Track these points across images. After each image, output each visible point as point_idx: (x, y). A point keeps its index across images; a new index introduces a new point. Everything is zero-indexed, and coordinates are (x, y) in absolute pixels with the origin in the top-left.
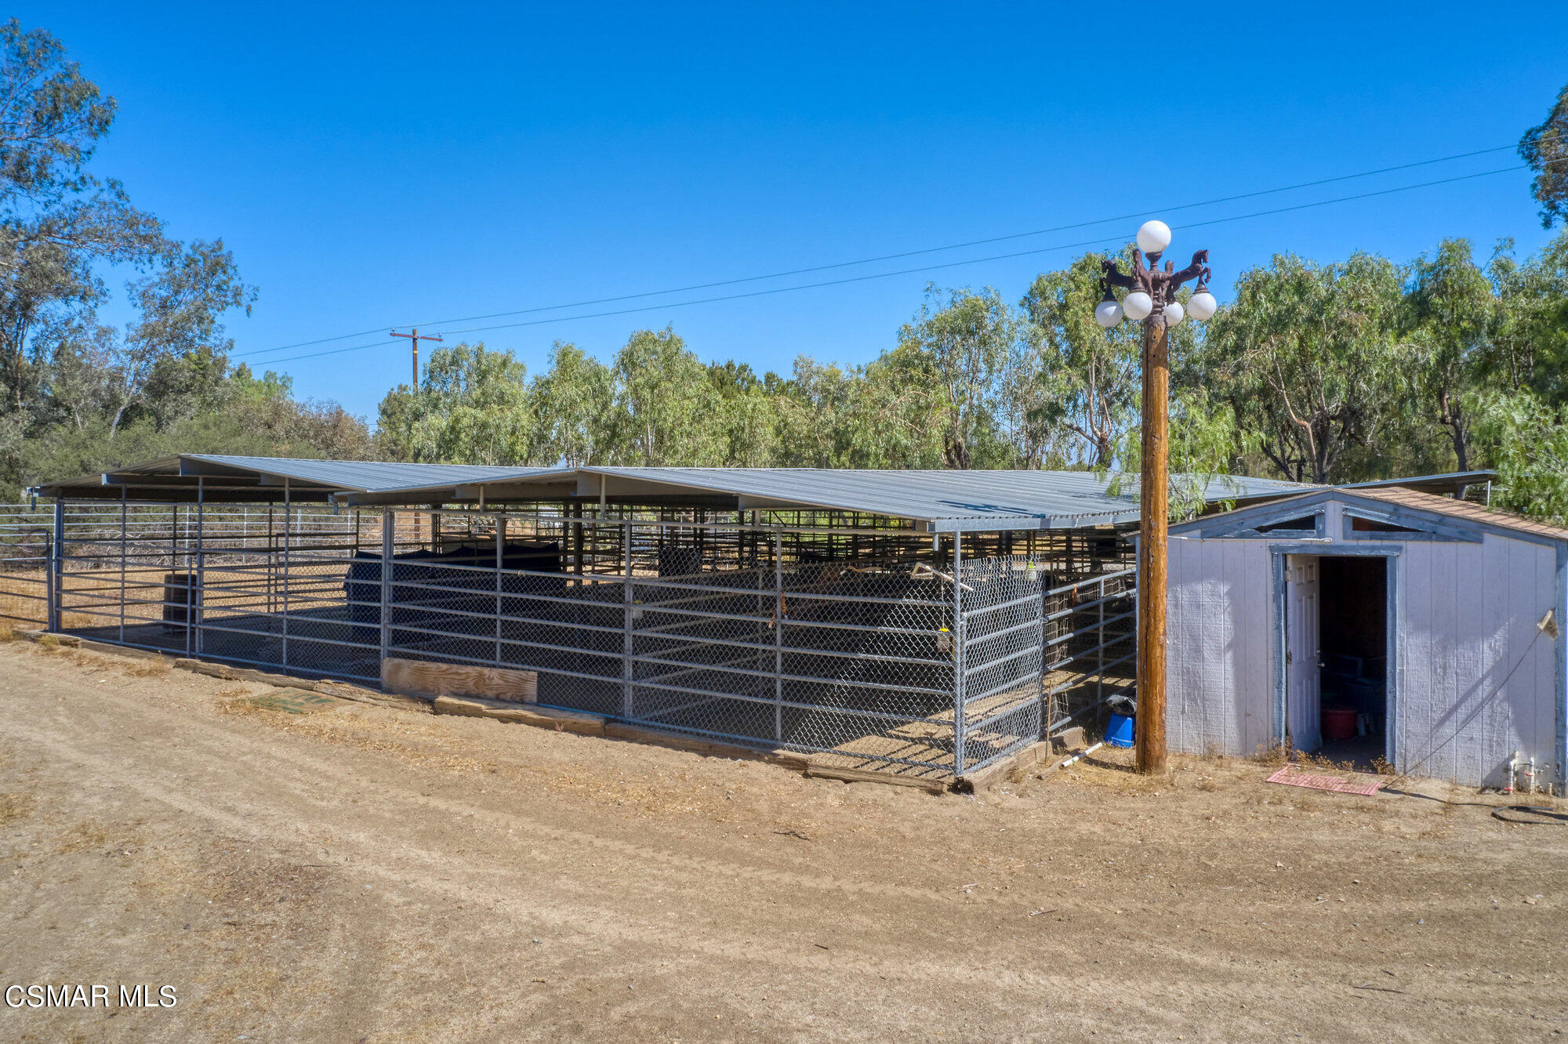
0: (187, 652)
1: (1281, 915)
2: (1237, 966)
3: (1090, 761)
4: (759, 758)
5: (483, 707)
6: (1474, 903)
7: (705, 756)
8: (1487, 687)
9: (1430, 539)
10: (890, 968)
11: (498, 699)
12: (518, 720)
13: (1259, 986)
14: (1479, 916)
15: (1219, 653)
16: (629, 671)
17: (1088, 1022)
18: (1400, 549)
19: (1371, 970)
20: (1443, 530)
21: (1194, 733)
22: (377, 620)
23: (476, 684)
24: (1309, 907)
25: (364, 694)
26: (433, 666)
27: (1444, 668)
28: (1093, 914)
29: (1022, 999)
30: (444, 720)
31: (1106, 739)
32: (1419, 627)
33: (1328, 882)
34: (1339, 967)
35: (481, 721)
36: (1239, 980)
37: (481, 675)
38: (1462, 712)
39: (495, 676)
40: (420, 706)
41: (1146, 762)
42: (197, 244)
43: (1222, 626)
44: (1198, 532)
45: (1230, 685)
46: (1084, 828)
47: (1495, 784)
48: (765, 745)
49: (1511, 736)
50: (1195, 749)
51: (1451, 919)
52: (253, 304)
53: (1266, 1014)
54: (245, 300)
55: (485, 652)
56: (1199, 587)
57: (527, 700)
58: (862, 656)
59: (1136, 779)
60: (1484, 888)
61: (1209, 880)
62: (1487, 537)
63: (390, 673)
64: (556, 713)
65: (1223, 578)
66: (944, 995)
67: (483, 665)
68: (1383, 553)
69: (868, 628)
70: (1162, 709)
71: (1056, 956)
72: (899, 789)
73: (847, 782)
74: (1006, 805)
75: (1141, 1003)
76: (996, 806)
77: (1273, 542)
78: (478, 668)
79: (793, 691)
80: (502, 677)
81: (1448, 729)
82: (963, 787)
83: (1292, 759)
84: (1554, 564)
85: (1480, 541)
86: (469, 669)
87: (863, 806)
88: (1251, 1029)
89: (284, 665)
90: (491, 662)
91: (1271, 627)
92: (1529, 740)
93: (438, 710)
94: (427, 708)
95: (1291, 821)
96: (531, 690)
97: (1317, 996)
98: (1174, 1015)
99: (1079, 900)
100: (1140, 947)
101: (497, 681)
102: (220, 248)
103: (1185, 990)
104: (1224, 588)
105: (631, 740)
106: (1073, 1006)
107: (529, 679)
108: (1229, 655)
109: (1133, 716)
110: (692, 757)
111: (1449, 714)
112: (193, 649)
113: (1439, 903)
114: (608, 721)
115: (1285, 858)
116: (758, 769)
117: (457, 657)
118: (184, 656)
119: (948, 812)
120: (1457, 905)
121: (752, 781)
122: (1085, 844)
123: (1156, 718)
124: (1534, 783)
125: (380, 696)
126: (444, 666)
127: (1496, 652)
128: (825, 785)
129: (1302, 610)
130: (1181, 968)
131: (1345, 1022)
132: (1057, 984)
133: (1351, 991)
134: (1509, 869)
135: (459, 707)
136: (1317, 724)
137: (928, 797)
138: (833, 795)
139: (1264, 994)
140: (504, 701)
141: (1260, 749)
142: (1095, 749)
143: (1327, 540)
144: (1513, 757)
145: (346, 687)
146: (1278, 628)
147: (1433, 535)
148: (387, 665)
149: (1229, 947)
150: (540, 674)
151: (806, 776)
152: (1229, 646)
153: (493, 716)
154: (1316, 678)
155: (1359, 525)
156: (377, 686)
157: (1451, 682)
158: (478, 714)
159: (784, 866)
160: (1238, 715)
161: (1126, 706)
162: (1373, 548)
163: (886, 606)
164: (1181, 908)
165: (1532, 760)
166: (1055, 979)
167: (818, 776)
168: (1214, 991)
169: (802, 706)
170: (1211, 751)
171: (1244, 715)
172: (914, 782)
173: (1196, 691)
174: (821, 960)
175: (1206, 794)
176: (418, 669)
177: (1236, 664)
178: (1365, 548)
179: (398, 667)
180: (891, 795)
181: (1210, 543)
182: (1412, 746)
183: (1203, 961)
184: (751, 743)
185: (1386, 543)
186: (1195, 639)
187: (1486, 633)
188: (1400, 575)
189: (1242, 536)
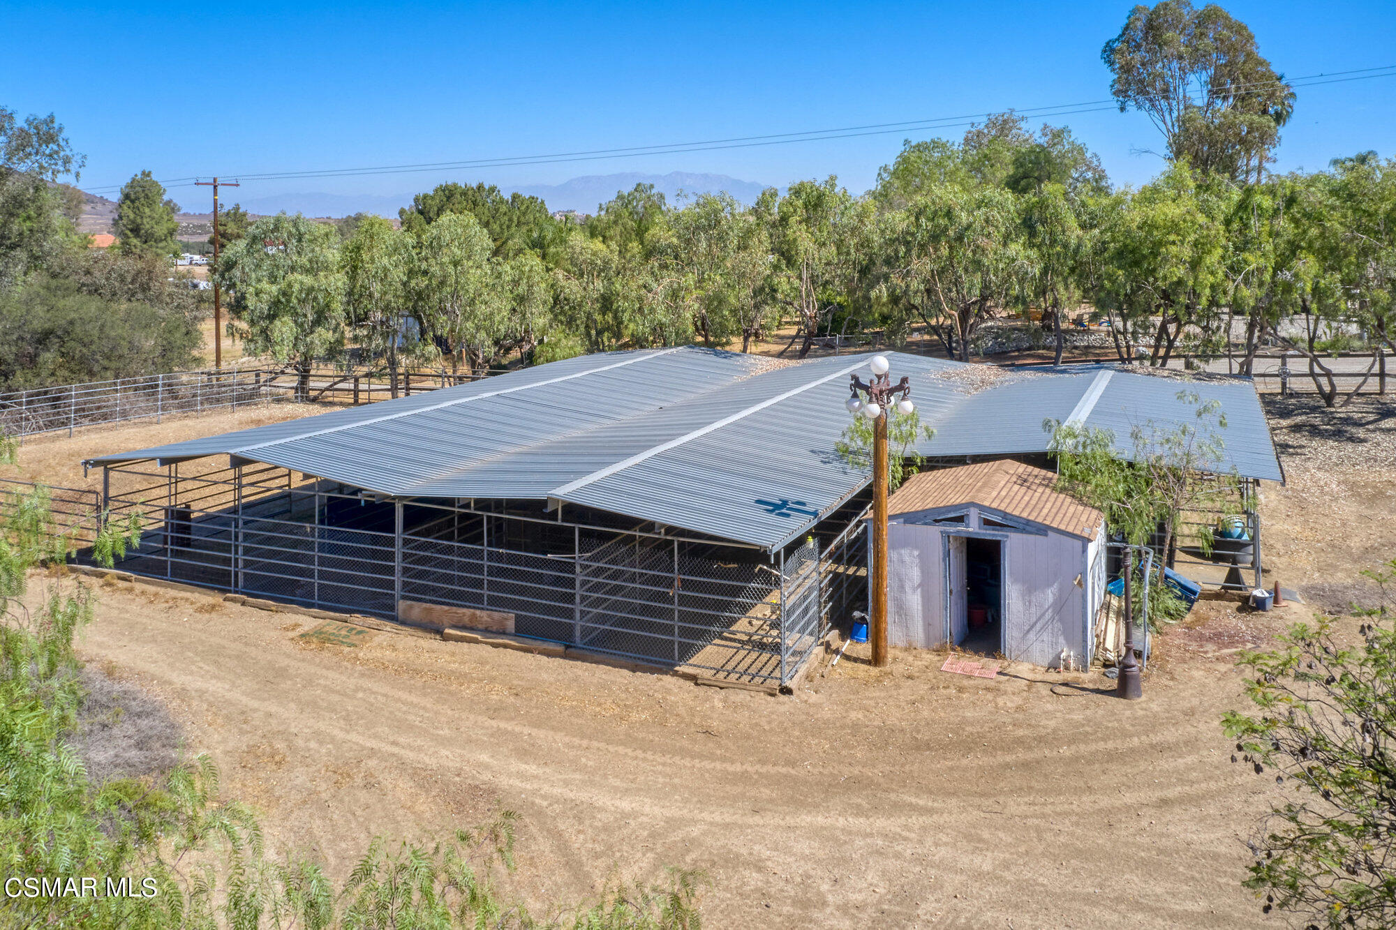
0: (232, 588)
1: (951, 769)
2: (936, 805)
3: (847, 658)
4: (666, 673)
5: (479, 637)
6: (1035, 754)
7: (634, 672)
8: (1049, 614)
9: (1022, 532)
10: (790, 820)
11: (487, 631)
12: (505, 646)
13: (945, 815)
14: (1038, 762)
15: (914, 590)
16: (578, 615)
17: (880, 842)
18: (1007, 537)
19: (991, 801)
20: (1028, 528)
21: (900, 634)
22: (393, 574)
23: (471, 621)
24: (965, 762)
25: (389, 626)
26: (438, 607)
27: (1030, 602)
28: (868, 777)
29: (850, 833)
30: (451, 645)
31: (852, 638)
32: (1015, 581)
33: (972, 745)
34: (977, 801)
35: (479, 646)
36: (937, 813)
37: (474, 614)
38: (1038, 626)
39: (483, 616)
40: (433, 635)
41: (876, 659)
42: (31, 118)
43: (915, 574)
44: (902, 520)
45: (920, 608)
46: (854, 715)
47: (1054, 666)
48: (668, 664)
49: (1061, 640)
50: (901, 644)
51: (1026, 765)
52: (81, 171)
53: (949, 831)
54: (73, 167)
55: (477, 599)
56: (903, 551)
57: (507, 631)
58: (727, 614)
59: (874, 671)
60: (1042, 744)
61: (918, 748)
62: (1050, 533)
63: (404, 611)
64: (530, 641)
65: (916, 548)
66: (816, 833)
67: (474, 608)
68: (999, 538)
69: (730, 599)
70: (886, 629)
71: (859, 806)
72: (752, 694)
73: (721, 688)
74: (811, 701)
75: (899, 830)
76: (806, 701)
77: (942, 528)
78: (472, 610)
79: (684, 632)
80: (489, 616)
81: (1032, 636)
82: (786, 691)
83: (953, 650)
84: (1081, 549)
85: (1046, 535)
86: (465, 610)
87: (736, 707)
88: (944, 840)
89: (316, 601)
90: (481, 606)
91: (942, 576)
92: (1070, 644)
93: (446, 638)
94: (438, 637)
95: (955, 702)
96: (511, 625)
97: (969, 818)
98: (913, 835)
99: (860, 768)
100: (893, 796)
101: (486, 618)
102: (52, 122)
103: (916, 821)
104: (916, 553)
105: (584, 661)
106: (871, 835)
107: (509, 619)
108: (919, 590)
109: (867, 624)
110: (625, 672)
111: (1032, 627)
112: (236, 585)
113: (1022, 755)
114: (567, 647)
115: (952, 730)
116: (668, 680)
117: (455, 602)
118: (230, 591)
119: (782, 709)
120: (1030, 756)
121: (669, 691)
122: (855, 727)
123: (883, 635)
124: (1072, 665)
125: (400, 627)
126: (446, 608)
127: (1054, 595)
128: (711, 691)
129: (958, 561)
130: (914, 808)
131: (979, 832)
132: (860, 823)
133: (982, 815)
134: (1054, 731)
135: (462, 637)
136: (966, 622)
137: (769, 698)
138: (717, 697)
139: (947, 820)
140: (492, 632)
141: (936, 645)
142: (846, 646)
143: (970, 530)
144: (1063, 651)
145: (372, 621)
146: (945, 577)
147: (1023, 531)
148: (402, 605)
149: (931, 792)
150: (516, 615)
151: (696, 684)
152: (919, 586)
153: (486, 643)
154: (965, 596)
155: (987, 523)
156: (393, 619)
157: (1033, 610)
158: (476, 641)
159: (712, 757)
160: (924, 625)
161: (863, 619)
162: (994, 535)
163: (741, 587)
164: (907, 768)
165: (1072, 653)
166: (861, 820)
167: (704, 684)
168: (925, 820)
169: (691, 641)
170: (910, 645)
171: (928, 625)
172: (760, 689)
173: (901, 609)
174: (757, 819)
175: (910, 682)
176: (425, 609)
177: (923, 597)
178: (990, 535)
179: (411, 607)
180: (749, 698)
181: (909, 526)
182: (1014, 644)
183: (921, 802)
184: (660, 663)
185: (1000, 533)
186: (901, 580)
187: (1049, 585)
188: (1007, 550)
189: (926, 524)
